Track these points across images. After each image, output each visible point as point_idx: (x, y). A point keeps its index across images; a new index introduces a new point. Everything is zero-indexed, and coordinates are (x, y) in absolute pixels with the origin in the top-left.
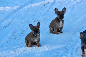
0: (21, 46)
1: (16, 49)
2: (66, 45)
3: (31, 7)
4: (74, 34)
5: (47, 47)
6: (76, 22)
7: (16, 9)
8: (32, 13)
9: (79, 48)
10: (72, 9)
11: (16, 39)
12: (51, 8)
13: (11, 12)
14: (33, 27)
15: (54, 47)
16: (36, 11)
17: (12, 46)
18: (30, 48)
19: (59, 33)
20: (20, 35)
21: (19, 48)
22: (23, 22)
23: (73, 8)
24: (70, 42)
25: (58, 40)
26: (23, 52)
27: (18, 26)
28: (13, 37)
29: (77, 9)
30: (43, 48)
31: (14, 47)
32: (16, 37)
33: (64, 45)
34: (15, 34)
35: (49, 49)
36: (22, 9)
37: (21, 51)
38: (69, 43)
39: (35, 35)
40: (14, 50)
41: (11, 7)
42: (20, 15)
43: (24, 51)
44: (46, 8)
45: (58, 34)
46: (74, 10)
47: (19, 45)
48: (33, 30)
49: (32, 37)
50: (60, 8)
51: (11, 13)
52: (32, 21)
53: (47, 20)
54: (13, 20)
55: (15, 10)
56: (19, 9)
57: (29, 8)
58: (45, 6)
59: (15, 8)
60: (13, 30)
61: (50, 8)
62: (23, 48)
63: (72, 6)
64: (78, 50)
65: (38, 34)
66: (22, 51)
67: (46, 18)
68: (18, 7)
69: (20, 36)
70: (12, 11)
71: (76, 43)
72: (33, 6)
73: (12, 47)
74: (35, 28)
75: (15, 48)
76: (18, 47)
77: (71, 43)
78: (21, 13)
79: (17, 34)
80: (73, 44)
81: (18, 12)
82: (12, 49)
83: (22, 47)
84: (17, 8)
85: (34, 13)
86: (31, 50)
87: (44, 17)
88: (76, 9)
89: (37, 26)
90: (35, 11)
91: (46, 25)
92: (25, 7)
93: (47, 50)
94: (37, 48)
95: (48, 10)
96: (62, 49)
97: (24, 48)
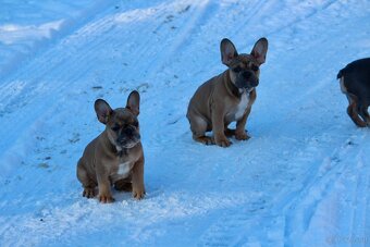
0: (69, 197)
1: (45, 212)
2: (261, 194)
3: (113, 27)
4: (295, 144)
5: (181, 199)
6: (308, 93)
7: (47, 34)
8: (119, 54)
9: (316, 206)
10: (288, 36)
11: (46, 166)
12: (200, 31)
13: (28, 47)
14: (112, 112)
15: (210, 203)
16: (132, 46)
17: (27, 195)
18: (108, 206)
19: (231, 140)
20: (64, 148)
21: (58, 205)
22: (79, 92)
23: (295, 31)
24: (280, 181)
25: (226, 171)
26: (77, 221)
27: (57, 111)
28: (35, 158)
29: (311, 39)
30: (163, 207)
31: (38, 203)
32: (49, 158)
33: (253, 194)
34: (43, 145)
35: (190, 212)
36: (72, 37)
37: (68, 219)
38: (277, 185)
39: (119, 148)
40: (40, 215)
41: (28, 27)
42: (64, 61)
43: (81, 219)
44: (176, 31)
45: (227, 145)
46: (297, 40)
47: (60, 191)
48: (113, 126)
49: (109, 158)
50: (237, 32)
51: (26, 52)
52: (118, 87)
53: (182, 82)
54: (36, 82)
55: (44, 38)
56: (61, 38)
57: (107, 32)
58: (171, 24)
59: (45, 30)
60: (33, 127)
61: (193, 31)
62: (77, 204)
63: (290, 25)
64: (312, 214)
65: (130, 145)
66: (73, 219)
67: (176, 77)
68: (56, 26)
69: (64, 152)
70: (31, 44)
71: (305, 184)
72: (122, 23)
73: (28, 200)
74: (121, 119)
75: (43, 208)
76: (56, 200)
77: (284, 186)
78: (70, 54)
79: (50, 144)
80: (294, 189)
81: (59, 47)
82: (31, 209)
83: (70, 201)
84: (52, 30)
85: (124, 54)
86: (112, 213)
87: (167, 70)
88: (307, 38)
89: (128, 107)
90: (128, 45)
91: (176, 107)
92: (88, 29)
93: (179, 213)
94: (136, 207)
95: (187, 43)
96: (244, 210)
97: (81, 206)
